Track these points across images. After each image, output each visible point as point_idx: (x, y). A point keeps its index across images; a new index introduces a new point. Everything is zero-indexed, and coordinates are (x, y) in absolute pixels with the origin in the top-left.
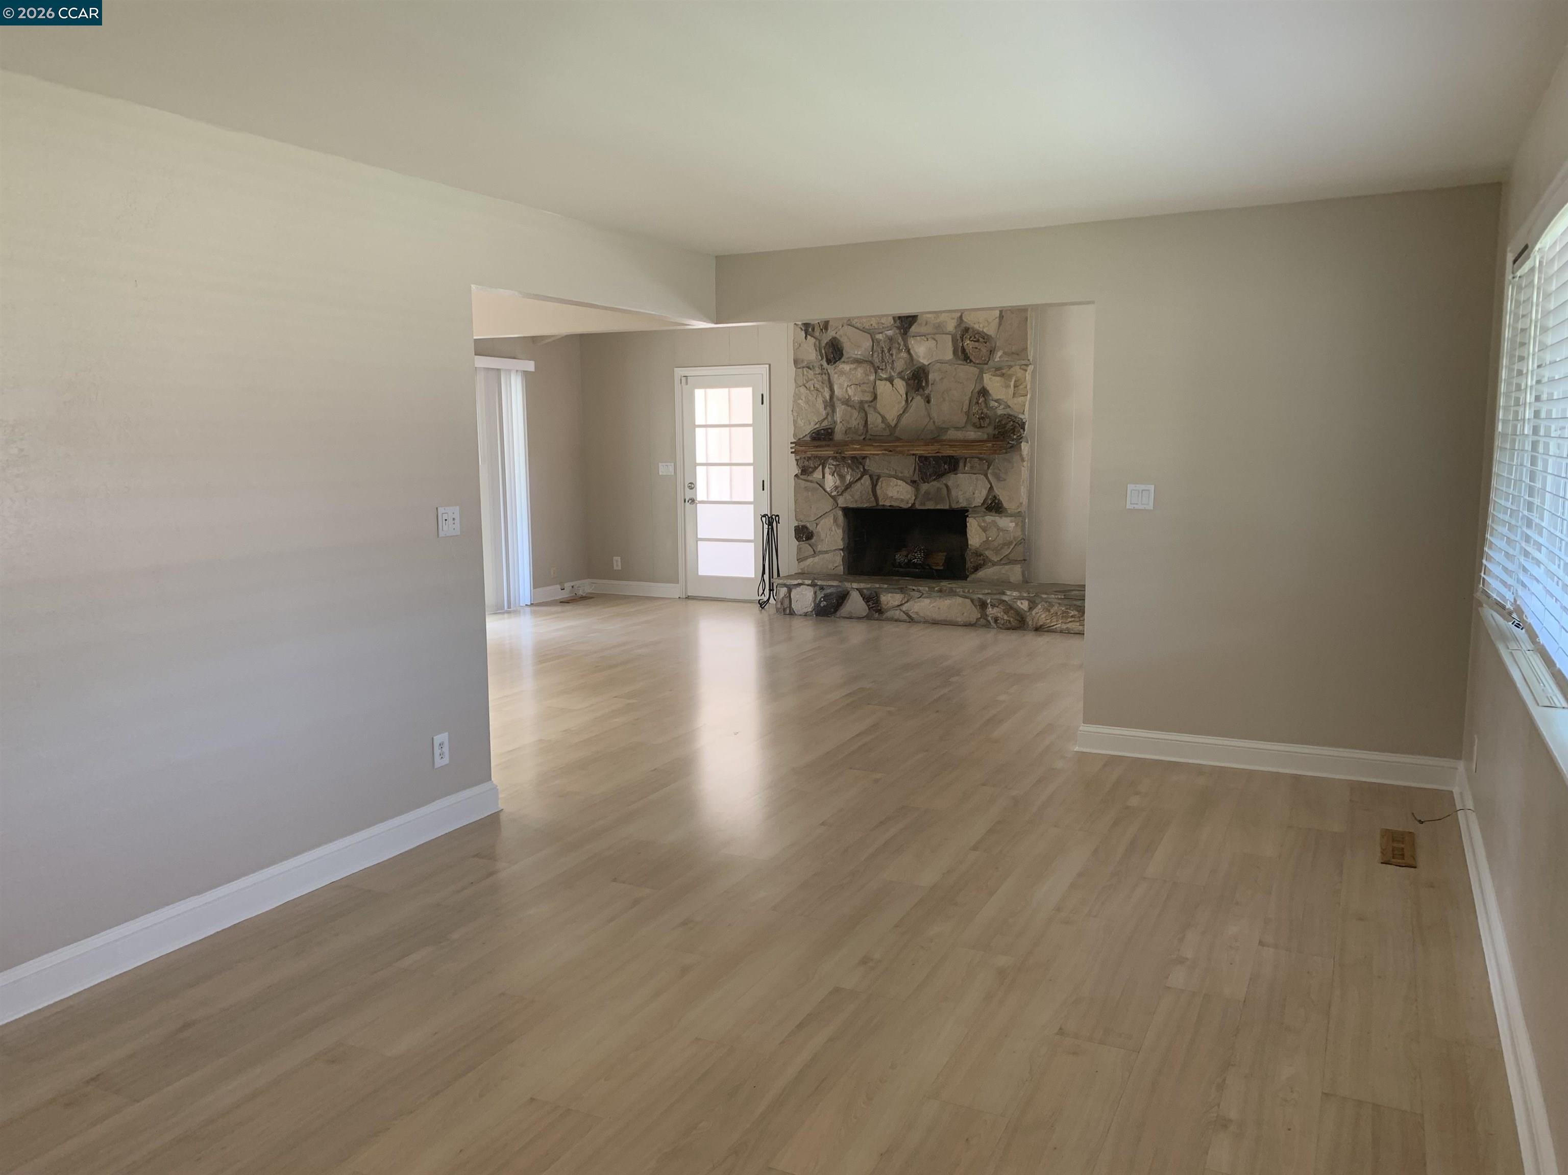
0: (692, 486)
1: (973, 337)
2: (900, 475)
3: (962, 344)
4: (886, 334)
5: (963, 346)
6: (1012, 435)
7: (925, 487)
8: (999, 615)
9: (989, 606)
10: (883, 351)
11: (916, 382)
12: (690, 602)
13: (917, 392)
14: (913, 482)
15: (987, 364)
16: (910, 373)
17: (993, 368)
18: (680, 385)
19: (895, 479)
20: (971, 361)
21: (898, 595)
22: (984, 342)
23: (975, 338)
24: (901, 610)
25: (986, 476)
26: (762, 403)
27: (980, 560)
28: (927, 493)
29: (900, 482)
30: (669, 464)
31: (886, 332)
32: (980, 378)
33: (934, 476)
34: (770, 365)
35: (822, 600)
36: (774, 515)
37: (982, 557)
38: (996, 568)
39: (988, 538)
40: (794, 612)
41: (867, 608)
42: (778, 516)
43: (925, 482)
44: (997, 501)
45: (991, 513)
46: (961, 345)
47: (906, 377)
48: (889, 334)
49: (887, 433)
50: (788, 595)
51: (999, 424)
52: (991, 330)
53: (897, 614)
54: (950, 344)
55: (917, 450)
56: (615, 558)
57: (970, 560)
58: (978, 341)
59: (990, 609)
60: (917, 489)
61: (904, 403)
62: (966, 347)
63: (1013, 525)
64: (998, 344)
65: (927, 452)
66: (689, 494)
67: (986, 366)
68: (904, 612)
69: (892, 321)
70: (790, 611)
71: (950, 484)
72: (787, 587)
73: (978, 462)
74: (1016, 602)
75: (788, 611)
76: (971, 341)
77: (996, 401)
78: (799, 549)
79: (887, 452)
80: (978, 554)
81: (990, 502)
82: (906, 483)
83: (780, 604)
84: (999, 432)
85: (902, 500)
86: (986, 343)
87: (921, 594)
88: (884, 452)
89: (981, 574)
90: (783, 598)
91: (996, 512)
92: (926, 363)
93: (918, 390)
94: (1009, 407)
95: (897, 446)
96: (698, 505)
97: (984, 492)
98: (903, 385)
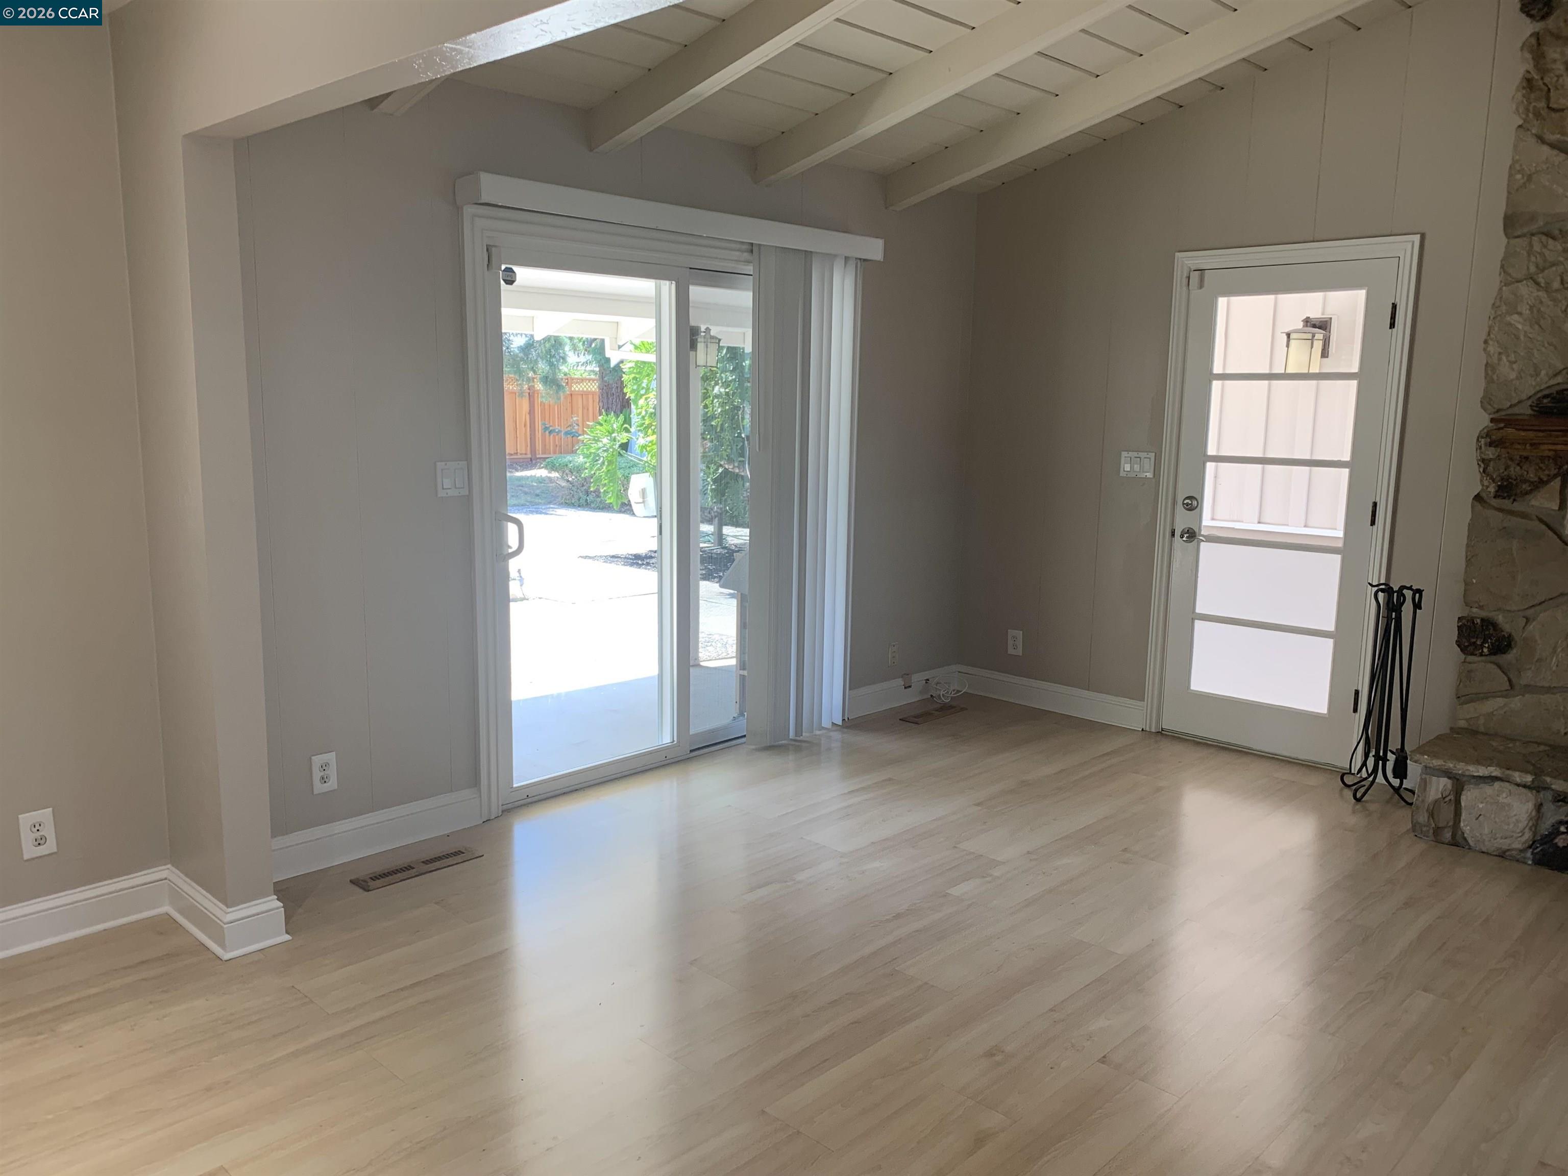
0: (1193, 504)
12: (1168, 749)
18: (1185, 288)
26: (1392, 325)
30: (1142, 455)
34: (1423, 237)
36: (1410, 588)
40: (1465, 839)
42: (1420, 592)
50: (1452, 797)
56: (1011, 633)
66: (1182, 521)
70: (1454, 835)
72: (1449, 778)
75: (1448, 835)
78: (1466, 675)
83: (1426, 815)
90: (1436, 801)
96: (1202, 544)
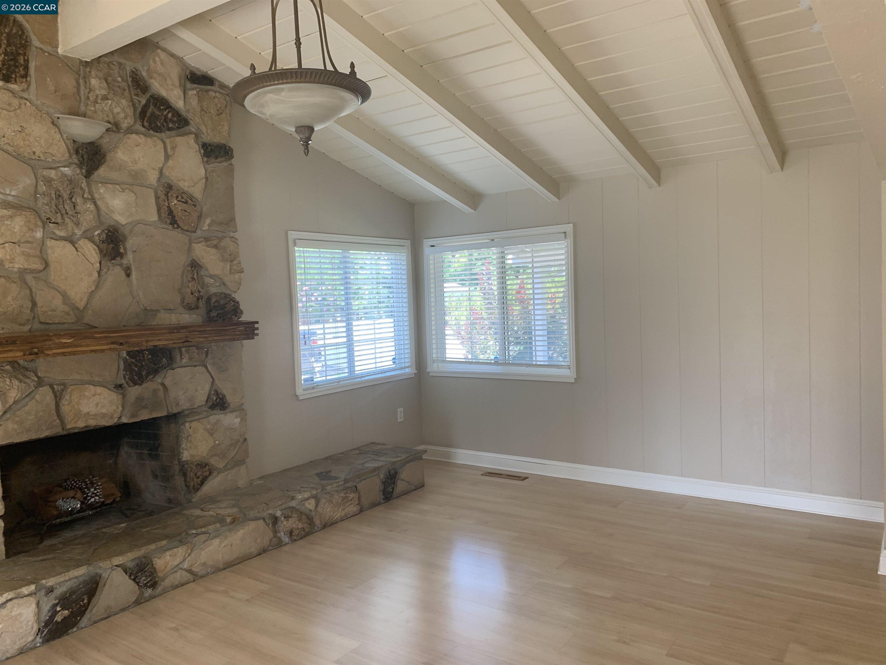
1: (180, 197)
2: (96, 379)
3: (169, 204)
4: (61, 172)
5: (169, 207)
6: (233, 317)
7: (134, 392)
8: (294, 526)
9: (283, 518)
10: (59, 196)
11: (111, 246)
13: (113, 261)
14: (119, 387)
15: (195, 232)
16: (101, 233)
17: (202, 238)
19: (92, 386)
20: (179, 227)
21: (179, 549)
22: (193, 205)
23: (183, 198)
24: (181, 569)
25: (206, 367)
27: (205, 471)
28: (139, 399)
29: (99, 390)
31: (62, 169)
32: (190, 250)
33: (152, 375)
35: (58, 609)
37: (207, 467)
38: (222, 475)
39: (215, 442)
41: (137, 587)
43: (135, 384)
44: (221, 396)
45: (214, 412)
46: (167, 204)
47: (97, 239)
48: (67, 173)
49: (71, 319)
51: (216, 304)
52: (197, 192)
53: (181, 576)
54: (152, 201)
55: (159, 340)
57: (196, 474)
58: (186, 203)
59: (285, 523)
60: (124, 396)
61: (96, 275)
62: (173, 209)
63: (238, 420)
64: (204, 210)
65: (172, 342)
67: (193, 234)
68: (185, 570)
69: (67, 155)
71: (167, 382)
73: (196, 351)
74: (304, 505)
76: (179, 201)
77: (211, 276)
79: (116, 346)
80: (202, 465)
81: (215, 398)
82: (109, 389)
84: (218, 314)
85: (104, 416)
86: (195, 206)
87: (208, 535)
88: (112, 346)
89: (207, 488)
91: (221, 410)
92: (122, 220)
93: (114, 259)
94: (224, 284)
95: (131, 336)
97: (207, 387)
98: (95, 250)
